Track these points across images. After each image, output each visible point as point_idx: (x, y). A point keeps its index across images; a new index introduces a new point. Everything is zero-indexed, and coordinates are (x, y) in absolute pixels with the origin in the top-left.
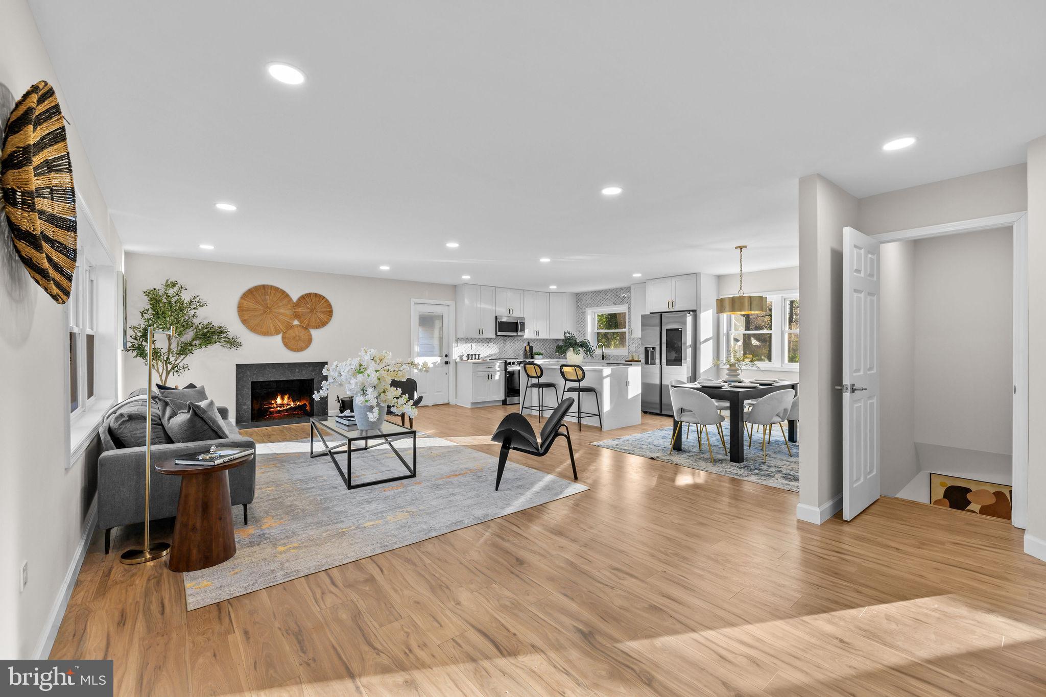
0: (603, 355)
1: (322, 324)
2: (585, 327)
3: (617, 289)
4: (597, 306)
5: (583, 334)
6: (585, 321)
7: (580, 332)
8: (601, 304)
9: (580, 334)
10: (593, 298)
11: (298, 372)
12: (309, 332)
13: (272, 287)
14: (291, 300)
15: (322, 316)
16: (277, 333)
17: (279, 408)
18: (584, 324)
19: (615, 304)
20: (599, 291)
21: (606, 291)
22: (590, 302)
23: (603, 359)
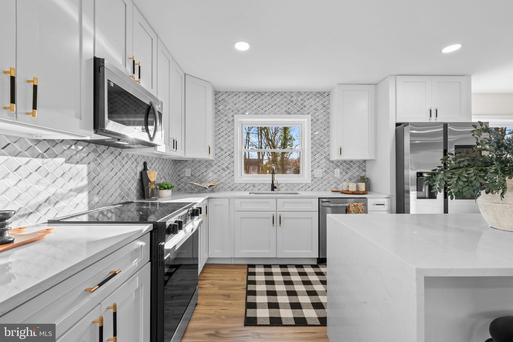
0: (273, 184)
2: (233, 143)
3: (291, 92)
4: (256, 114)
5: (228, 153)
6: (233, 134)
7: (222, 150)
8: (262, 111)
9: (222, 153)
10: (249, 102)
18: (230, 138)
19: (289, 113)
20: (259, 93)
21: (274, 94)
22: (243, 106)
23: (273, 190)
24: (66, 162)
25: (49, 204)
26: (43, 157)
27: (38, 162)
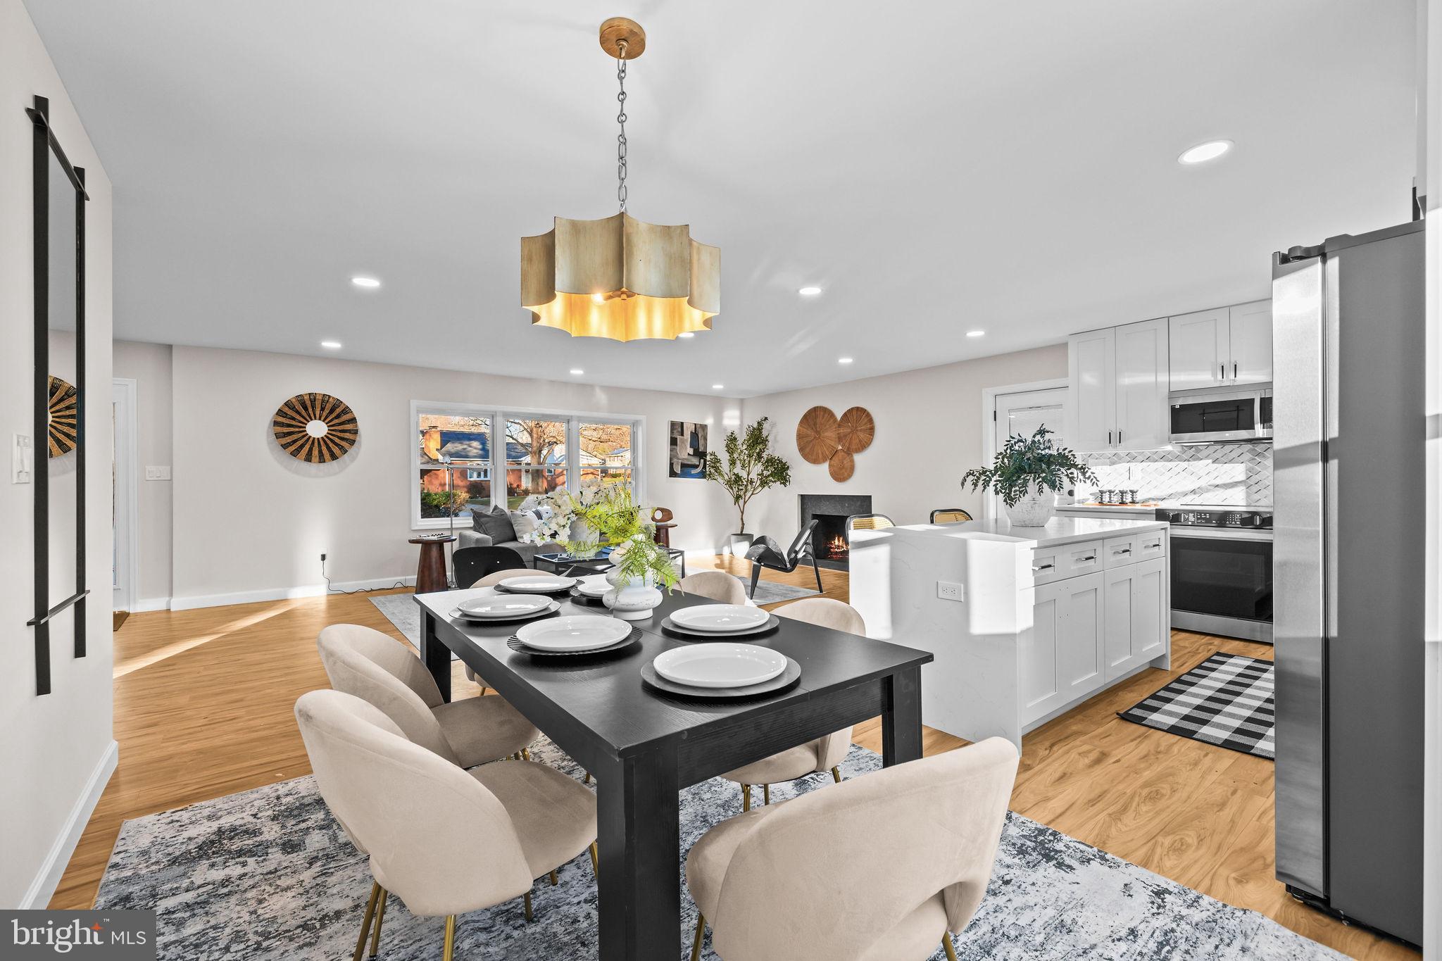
1: (863, 446)
11: (848, 507)
12: (852, 456)
13: (820, 407)
14: (835, 420)
15: (862, 435)
16: (824, 461)
17: (836, 550)
24: (1213, 462)
25: (1195, 494)
26: (1189, 461)
27: (1185, 464)
